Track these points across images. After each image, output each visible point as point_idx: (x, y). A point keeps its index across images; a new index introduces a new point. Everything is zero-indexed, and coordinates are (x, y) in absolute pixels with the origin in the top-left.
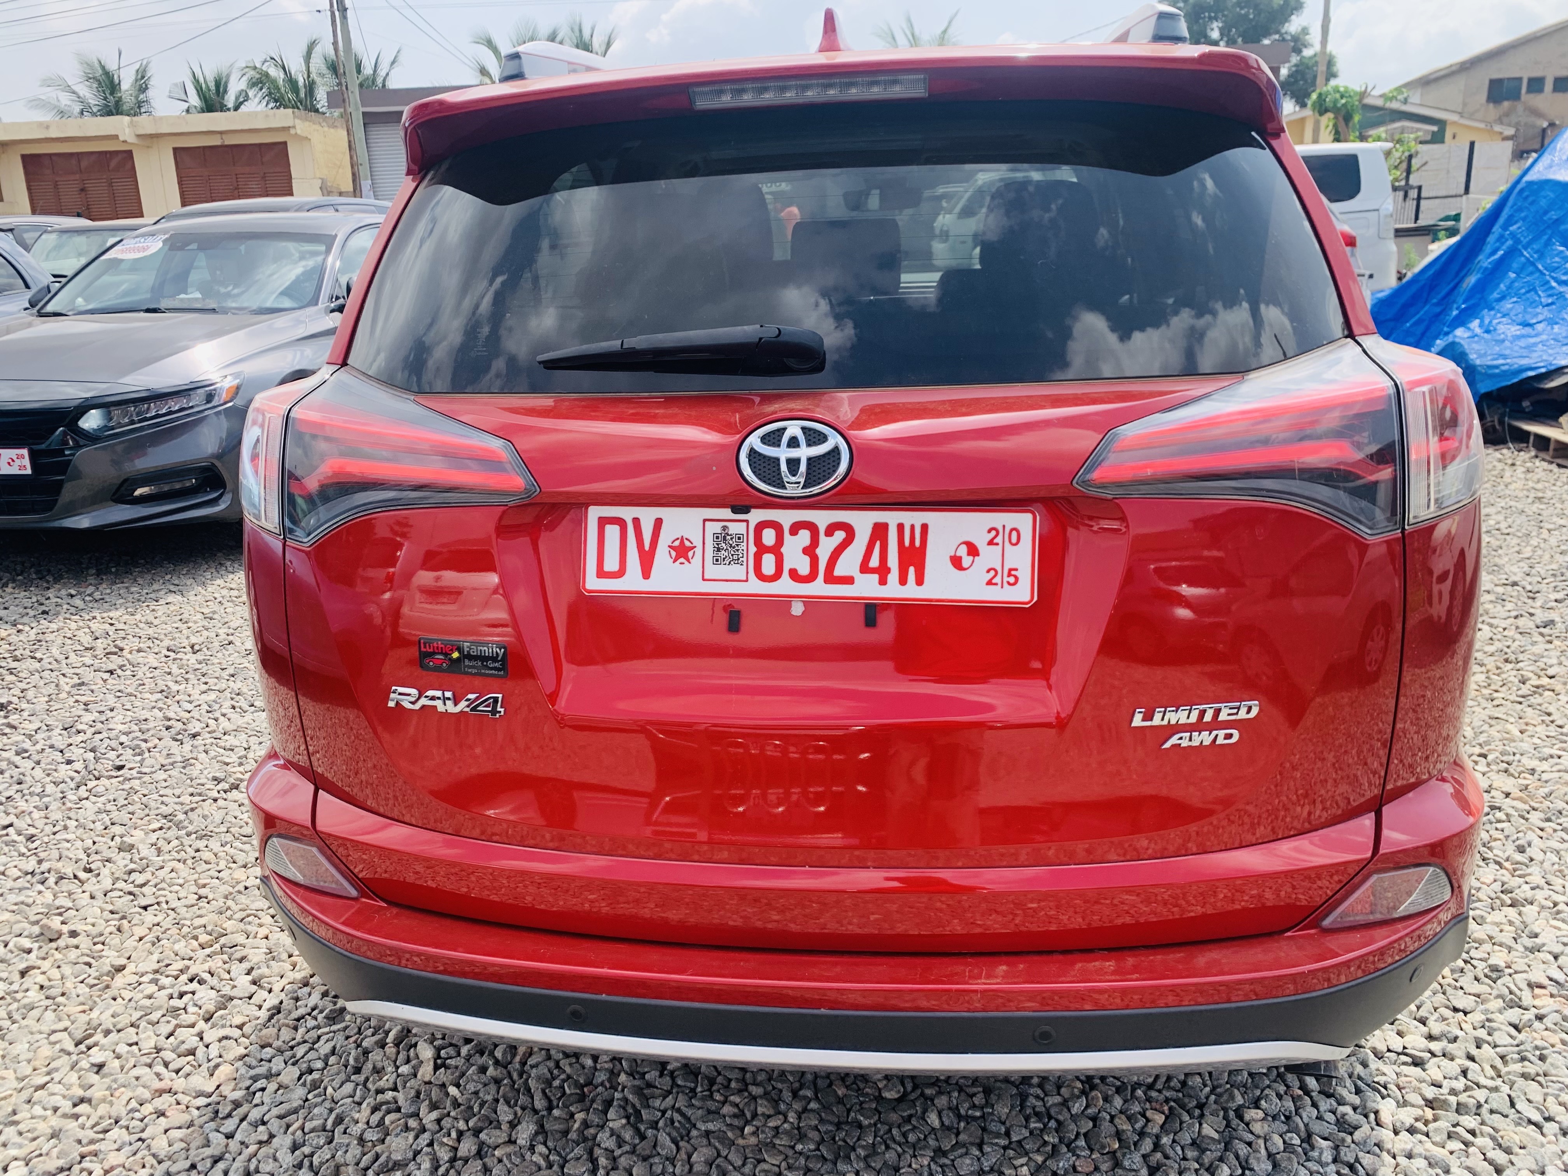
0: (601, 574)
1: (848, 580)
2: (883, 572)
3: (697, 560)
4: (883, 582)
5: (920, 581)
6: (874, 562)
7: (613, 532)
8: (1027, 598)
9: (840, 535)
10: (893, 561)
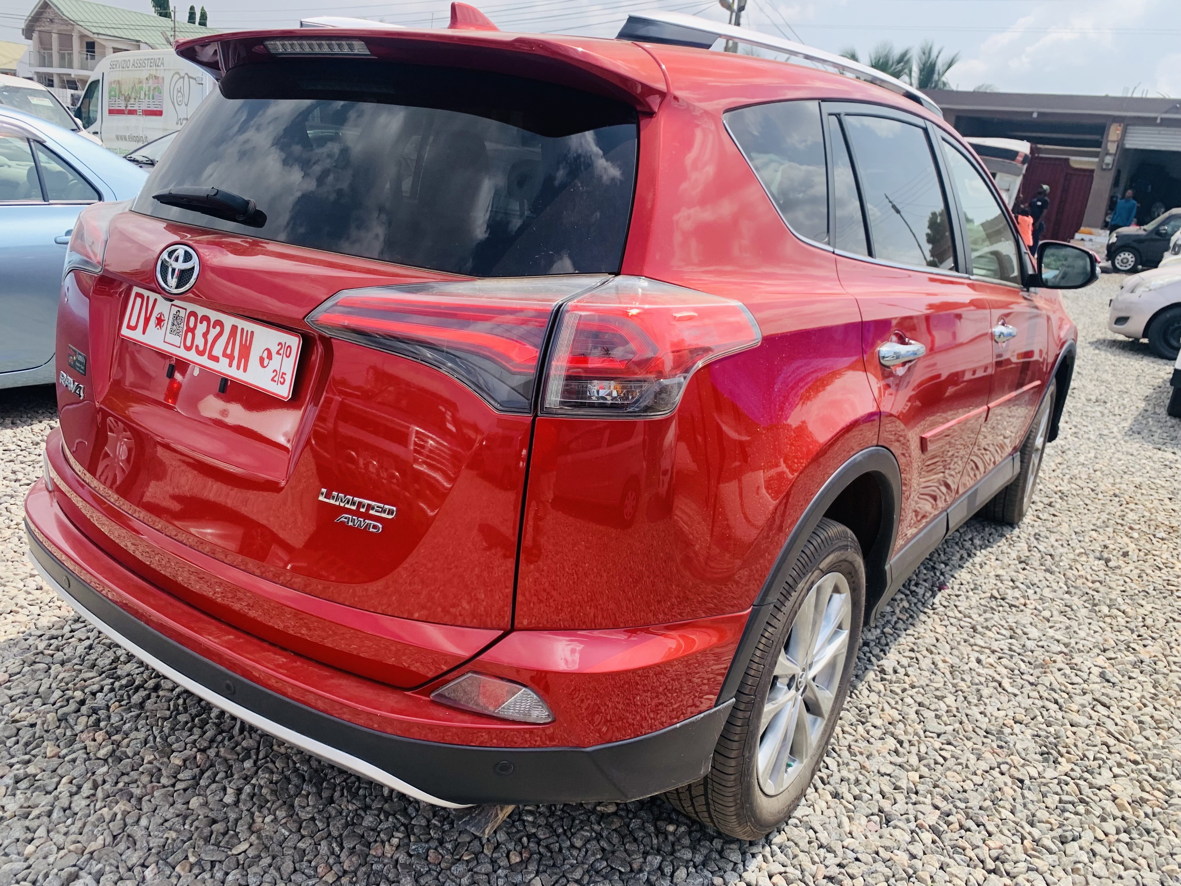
0: (129, 327)
1: (216, 359)
2: (231, 357)
3: (164, 328)
4: (230, 365)
5: (245, 370)
6: (229, 351)
7: (139, 300)
8: (286, 395)
9: (218, 328)
10: (236, 354)
